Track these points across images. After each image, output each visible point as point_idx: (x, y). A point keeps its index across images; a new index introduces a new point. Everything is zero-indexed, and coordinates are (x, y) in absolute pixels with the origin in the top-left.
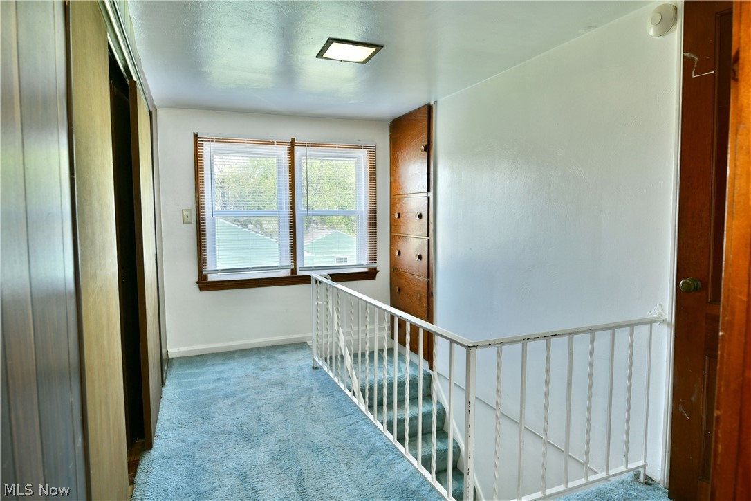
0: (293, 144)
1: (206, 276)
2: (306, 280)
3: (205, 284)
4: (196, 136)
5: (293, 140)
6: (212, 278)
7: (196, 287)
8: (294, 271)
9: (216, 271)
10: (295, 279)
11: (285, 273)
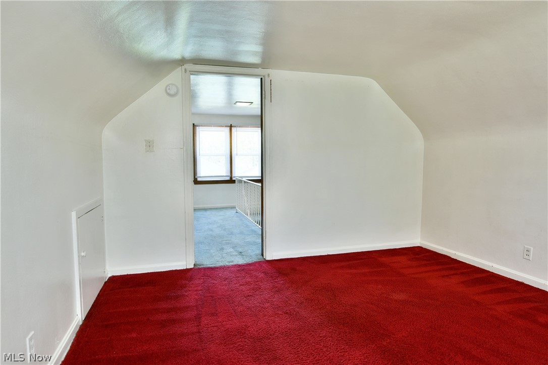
0: (231, 126)
1: (197, 179)
2: (234, 182)
3: (196, 182)
4: (194, 124)
5: (231, 125)
6: (199, 179)
7: (193, 183)
8: (231, 178)
9: (200, 177)
10: (231, 181)
11: (228, 178)
